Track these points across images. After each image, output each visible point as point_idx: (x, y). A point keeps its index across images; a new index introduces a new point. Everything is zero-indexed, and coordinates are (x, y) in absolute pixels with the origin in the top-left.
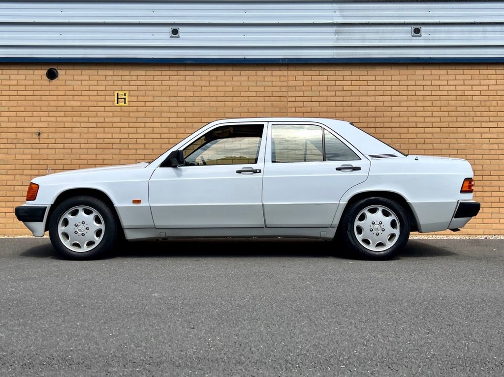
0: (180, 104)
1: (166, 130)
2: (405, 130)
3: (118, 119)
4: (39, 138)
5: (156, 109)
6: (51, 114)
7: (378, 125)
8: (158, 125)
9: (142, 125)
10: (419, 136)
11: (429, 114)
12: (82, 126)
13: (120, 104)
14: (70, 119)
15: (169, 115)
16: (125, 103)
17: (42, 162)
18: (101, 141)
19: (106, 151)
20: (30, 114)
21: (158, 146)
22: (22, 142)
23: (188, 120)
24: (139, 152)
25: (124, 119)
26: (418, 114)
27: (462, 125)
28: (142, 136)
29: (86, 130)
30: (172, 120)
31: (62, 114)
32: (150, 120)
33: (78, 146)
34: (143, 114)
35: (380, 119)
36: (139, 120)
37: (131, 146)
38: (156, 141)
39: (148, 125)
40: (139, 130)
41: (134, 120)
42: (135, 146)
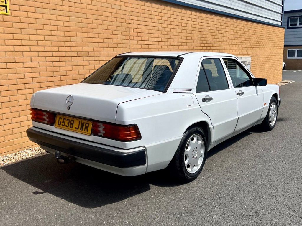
0: (59, 18)
1: (49, 43)
5: (38, 21)
8: (41, 38)
9: (27, 37)
13: (1, 12)
15: (50, 28)
16: (7, 12)
21: (43, 59)
23: (67, 34)
24: (26, 65)
25: (7, 30)
28: (27, 48)
30: (53, 33)
32: (33, 32)
34: (26, 26)
36: (23, 31)
37: (17, 60)
38: (41, 54)
39: (32, 37)
40: (25, 43)
41: (18, 31)
42: (22, 60)
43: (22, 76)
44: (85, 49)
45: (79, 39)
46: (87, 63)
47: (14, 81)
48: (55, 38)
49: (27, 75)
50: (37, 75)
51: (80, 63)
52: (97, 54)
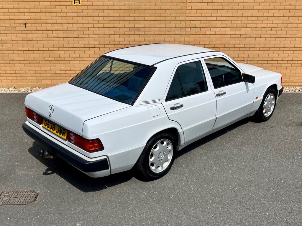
0: (116, 4)
1: (107, 22)
2: (260, 22)
3: (75, 14)
4: (26, 27)
5: (100, 7)
6: (32, 10)
7: (244, 18)
8: (102, 18)
9: (91, 18)
10: (269, 25)
11: (277, 11)
12: (53, 19)
13: (76, 4)
14: (44, 14)
15: (108, 11)
16: (79, 3)
17: (29, 42)
18: (66, 29)
19: (70, 36)
20: (17, 10)
21: (102, 32)
22: (14, 29)
23: (121, 15)
24: (90, 36)
25: (79, 14)
26: (270, 11)
27: (297, 18)
28: (92, 25)
29: (55, 22)
30: (110, 15)
31: (39, 11)
32: (96, 15)
33: (51, 32)
34: (91, 11)
35: (245, 15)
36: (89, 15)
37: (85, 32)
38: (101, 29)
39: (95, 18)
40: (90, 22)
41: (86, 15)
42: (87, 32)
43: (87, 43)
44: (136, 26)
45: (132, 19)
46: (138, 36)
47: (83, 46)
48: (112, 18)
49: (90, 43)
50: (98, 43)
51: (131, 36)
52: (148, 29)
